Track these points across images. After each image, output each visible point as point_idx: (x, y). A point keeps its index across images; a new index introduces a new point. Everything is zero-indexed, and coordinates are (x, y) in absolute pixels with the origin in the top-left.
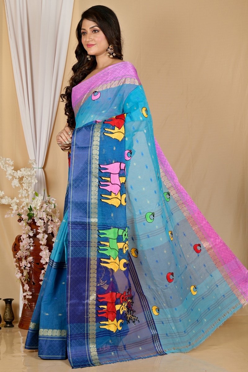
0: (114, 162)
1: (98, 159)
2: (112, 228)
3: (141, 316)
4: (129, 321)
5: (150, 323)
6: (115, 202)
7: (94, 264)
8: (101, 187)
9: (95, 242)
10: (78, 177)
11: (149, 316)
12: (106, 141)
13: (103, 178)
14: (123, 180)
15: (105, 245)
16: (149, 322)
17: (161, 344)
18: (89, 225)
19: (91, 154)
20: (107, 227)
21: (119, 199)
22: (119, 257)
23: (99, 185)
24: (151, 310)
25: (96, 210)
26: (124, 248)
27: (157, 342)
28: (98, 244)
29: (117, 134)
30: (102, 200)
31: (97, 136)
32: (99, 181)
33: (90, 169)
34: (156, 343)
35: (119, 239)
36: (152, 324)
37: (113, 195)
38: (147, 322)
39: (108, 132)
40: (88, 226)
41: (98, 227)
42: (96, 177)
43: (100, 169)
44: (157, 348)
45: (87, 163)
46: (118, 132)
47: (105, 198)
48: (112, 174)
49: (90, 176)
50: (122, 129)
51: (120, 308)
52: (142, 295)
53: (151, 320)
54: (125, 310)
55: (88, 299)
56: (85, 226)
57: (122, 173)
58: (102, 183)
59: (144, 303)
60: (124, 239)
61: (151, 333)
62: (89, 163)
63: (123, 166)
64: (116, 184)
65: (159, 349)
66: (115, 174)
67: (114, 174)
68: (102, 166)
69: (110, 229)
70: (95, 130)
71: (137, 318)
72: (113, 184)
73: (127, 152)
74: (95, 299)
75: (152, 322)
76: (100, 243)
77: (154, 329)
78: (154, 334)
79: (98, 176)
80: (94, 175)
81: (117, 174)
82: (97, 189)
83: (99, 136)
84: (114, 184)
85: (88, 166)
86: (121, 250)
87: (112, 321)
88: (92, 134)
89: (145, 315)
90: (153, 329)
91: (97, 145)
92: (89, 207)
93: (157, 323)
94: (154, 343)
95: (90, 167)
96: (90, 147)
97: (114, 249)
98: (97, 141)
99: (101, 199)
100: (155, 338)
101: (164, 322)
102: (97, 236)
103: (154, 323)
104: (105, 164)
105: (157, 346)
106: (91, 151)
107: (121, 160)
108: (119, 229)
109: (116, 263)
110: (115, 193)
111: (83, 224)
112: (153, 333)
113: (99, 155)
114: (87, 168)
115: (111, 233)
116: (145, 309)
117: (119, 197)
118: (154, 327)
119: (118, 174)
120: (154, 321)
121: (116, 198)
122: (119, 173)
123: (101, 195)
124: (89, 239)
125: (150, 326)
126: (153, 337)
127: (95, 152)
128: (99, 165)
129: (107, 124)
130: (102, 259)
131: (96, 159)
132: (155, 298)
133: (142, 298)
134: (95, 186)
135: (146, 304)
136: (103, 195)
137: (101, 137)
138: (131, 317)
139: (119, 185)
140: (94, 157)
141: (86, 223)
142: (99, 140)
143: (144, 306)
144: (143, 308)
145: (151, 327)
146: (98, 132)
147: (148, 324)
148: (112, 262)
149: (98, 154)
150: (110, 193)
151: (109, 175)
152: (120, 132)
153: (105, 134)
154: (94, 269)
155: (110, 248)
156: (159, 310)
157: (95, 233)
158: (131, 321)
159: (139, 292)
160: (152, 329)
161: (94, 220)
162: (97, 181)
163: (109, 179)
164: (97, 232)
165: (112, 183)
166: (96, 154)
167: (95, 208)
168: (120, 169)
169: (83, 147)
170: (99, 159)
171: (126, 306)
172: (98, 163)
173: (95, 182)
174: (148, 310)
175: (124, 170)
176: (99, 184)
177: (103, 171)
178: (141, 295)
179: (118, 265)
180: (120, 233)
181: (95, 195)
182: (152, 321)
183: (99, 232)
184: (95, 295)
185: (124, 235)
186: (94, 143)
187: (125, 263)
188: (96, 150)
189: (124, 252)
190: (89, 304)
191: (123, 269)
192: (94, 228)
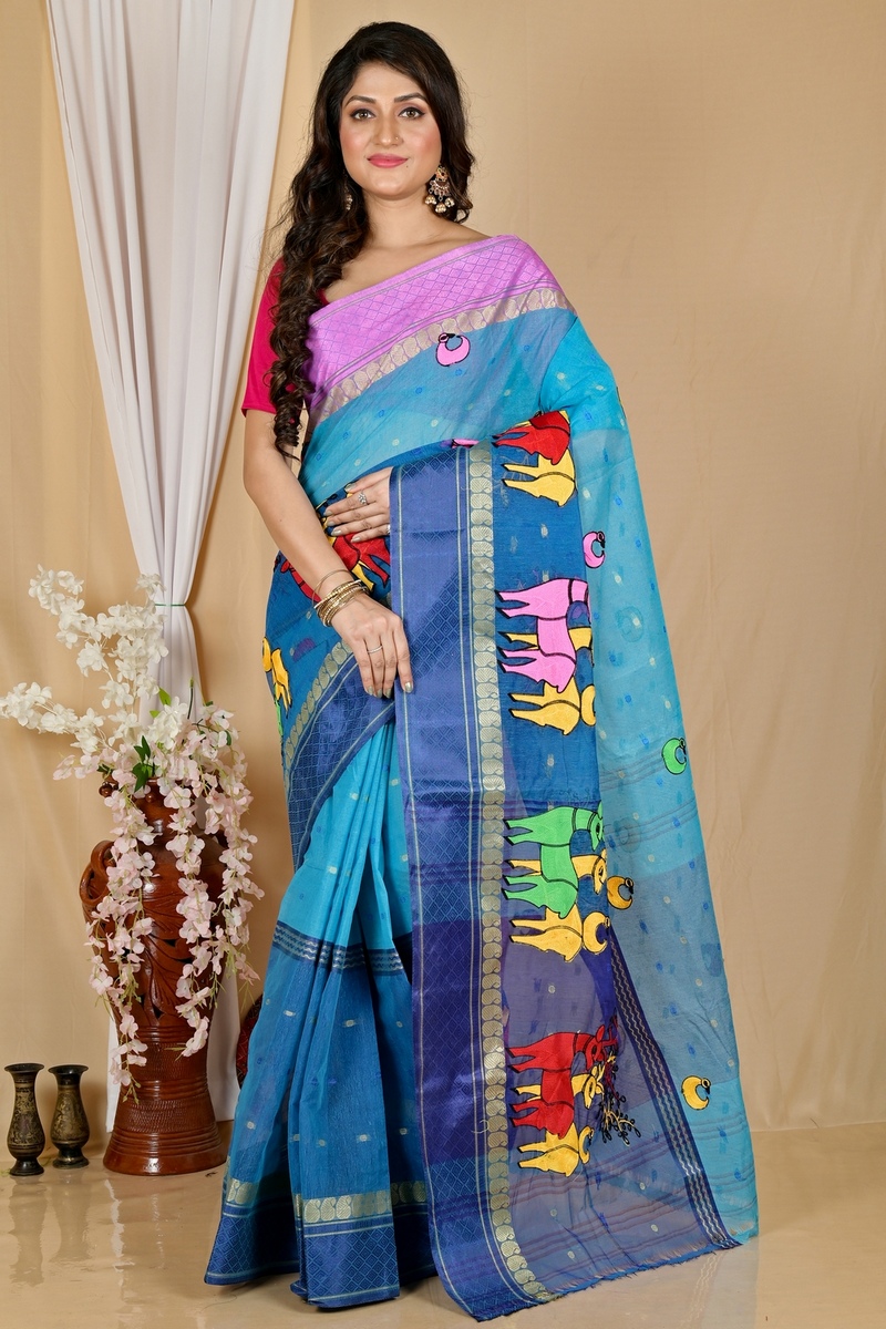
0: (546, 577)
1: (490, 571)
2: (550, 807)
3: (644, 1114)
4: (608, 1135)
5: (676, 1138)
6: (562, 718)
7: (494, 941)
8: (507, 668)
9: (494, 863)
10: (424, 638)
11: (671, 1115)
12: (514, 508)
13: (513, 637)
14: (582, 637)
15: (526, 872)
16: (672, 1136)
17: (716, 1211)
18: (476, 802)
19: (465, 555)
20: (538, 808)
21: (573, 705)
22: (580, 909)
23: (500, 663)
24: (679, 1091)
25: (498, 750)
26: (597, 872)
27: (702, 1202)
28: (503, 870)
29: (551, 482)
30: (516, 713)
31: (483, 492)
32: (498, 647)
33: (466, 608)
34: (701, 1207)
35: (579, 844)
36: (684, 1142)
37: (550, 693)
38: (666, 1133)
39: (518, 477)
40: (471, 807)
41: (505, 810)
42: (486, 635)
43: (502, 605)
44: (707, 1222)
45: (453, 590)
46: (549, 474)
47: (523, 705)
48: (542, 619)
49: (466, 633)
50: (566, 463)
51: (585, 1085)
52: (647, 1041)
53: (679, 1128)
54: (599, 1091)
55: (478, 1065)
56: (461, 806)
57: (577, 614)
58: (508, 654)
59: (652, 1070)
60: (595, 844)
61: (684, 1172)
62: (460, 589)
63: (578, 594)
64: (558, 654)
65: (710, 1228)
66: (555, 619)
67: (551, 619)
68: (505, 596)
69: (546, 811)
70: (473, 471)
71: (633, 1121)
72: (549, 655)
73: (589, 540)
74: (503, 1065)
75: (682, 1136)
76: (511, 864)
77: (690, 1157)
78: (693, 1176)
79: (493, 632)
80: (479, 630)
81: (559, 619)
82: (494, 675)
83: (489, 490)
84: (553, 655)
85: (457, 598)
86: (586, 881)
87: (561, 1135)
88: (463, 484)
89: (658, 1109)
90: (687, 1159)
91: (483, 524)
92: (473, 739)
93: (702, 1135)
94: (694, 1207)
95: (466, 601)
96: (462, 531)
97: (558, 880)
98: (483, 508)
99: (510, 710)
100: (698, 1190)
101: (726, 1131)
102: (500, 840)
103: (691, 1139)
104: (521, 586)
105: (705, 1219)
106: (464, 545)
107: (573, 569)
108: (576, 809)
109: (569, 928)
110: (557, 687)
111: (456, 802)
112: (690, 1171)
113: (495, 559)
114: (454, 606)
115: (552, 826)
116: (658, 1088)
117: (574, 699)
118: (691, 1150)
119: (562, 618)
120: (689, 1132)
121: (561, 701)
122: (566, 617)
123: (510, 695)
124: (474, 852)
125: (677, 1149)
126: (687, 1186)
127: (482, 543)
128: (497, 593)
129: (509, 448)
130: (516, 923)
131: (485, 572)
132: (695, 1047)
133: (645, 1053)
134: (488, 666)
135: (659, 1072)
136: (516, 697)
137: (495, 496)
138: (615, 1120)
139: (570, 657)
140: (478, 564)
141: (466, 795)
142: (490, 504)
143: (655, 1078)
144: (650, 1088)
145: (681, 1152)
146: (482, 476)
147: (669, 1141)
148: (554, 928)
149: (490, 555)
150: (538, 687)
151: (531, 624)
152: (558, 473)
153: (510, 483)
154: (494, 957)
155: (545, 879)
156: (708, 1090)
157: (494, 832)
158: (613, 1133)
159: (635, 1031)
160: (683, 1159)
161: (493, 780)
162: (492, 647)
163: (532, 639)
164: (503, 826)
165: (547, 652)
166: (485, 556)
167: (493, 741)
168: (571, 602)
169: (432, 534)
170: (495, 573)
171: (600, 1077)
172: (491, 586)
173: (487, 651)
174: (667, 1093)
175: (586, 603)
176: (501, 658)
177: (511, 613)
178: (642, 1043)
179: (578, 934)
180: (582, 824)
181: (489, 697)
182: (684, 1129)
183: (507, 825)
184: (501, 1049)
185: (593, 829)
186: (474, 516)
187: (601, 926)
188: (484, 540)
189: (598, 887)
190: (486, 1086)
191: (597, 947)
192: (493, 814)
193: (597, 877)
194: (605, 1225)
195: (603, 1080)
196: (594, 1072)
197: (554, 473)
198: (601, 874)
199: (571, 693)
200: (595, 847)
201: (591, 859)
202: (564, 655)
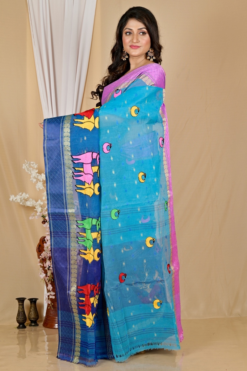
0: (85, 152)
1: (69, 150)
6: (89, 192)
7: (74, 255)
8: (75, 178)
9: (74, 233)
10: (53, 169)
12: (76, 132)
13: (77, 169)
14: (95, 169)
15: (83, 236)
19: (62, 145)
21: (92, 189)
22: (93, 248)
26: (98, 237)
28: (77, 235)
30: (77, 191)
31: (67, 127)
32: (72, 172)
33: (63, 161)
35: (93, 229)
37: (87, 185)
39: (77, 122)
41: (76, 218)
42: (69, 168)
43: (73, 160)
45: (60, 155)
46: (87, 122)
47: (80, 188)
48: (84, 164)
49: (64, 167)
50: (92, 118)
55: (69, 290)
57: (94, 163)
58: (75, 174)
60: (98, 229)
62: (62, 155)
63: (94, 157)
66: (88, 164)
67: (86, 164)
68: (74, 157)
69: (86, 219)
70: (65, 122)
74: (75, 291)
76: (79, 234)
79: (71, 167)
80: (67, 167)
81: (89, 164)
82: (71, 180)
83: (69, 127)
84: (87, 174)
85: (61, 158)
86: (95, 240)
88: (62, 125)
91: (67, 137)
92: (65, 198)
95: (63, 158)
96: (61, 138)
97: (89, 240)
98: (67, 132)
99: (75, 190)
102: (75, 227)
106: (62, 142)
107: (93, 149)
108: (92, 219)
109: (91, 254)
110: (88, 183)
111: (62, 215)
113: (71, 146)
114: (60, 160)
115: (88, 224)
117: (92, 187)
119: (90, 163)
121: (89, 187)
122: (91, 163)
124: (69, 229)
127: (67, 143)
128: (71, 156)
130: (81, 251)
131: (68, 150)
134: (70, 177)
136: (77, 186)
137: (71, 128)
139: (92, 175)
140: (66, 148)
141: (64, 213)
142: (69, 131)
146: (68, 123)
148: (88, 253)
149: (69, 145)
150: (83, 183)
151: (81, 165)
152: (90, 122)
153: (75, 125)
154: (74, 260)
155: (87, 239)
157: (74, 224)
163: (82, 169)
164: (76, 222)
167: (71, 199)
168: (92, 159)
169: (54, 139)
170: (71, 150)
172: (70, 154)
173: (69, 173)
175: (96, 159)
176: (73, 175)
177: (76, 162)
179: (93, 255)
180: (94, 223)
181: (70, 186)
184: (76, 286)
185: (97, 225)
186: (65, 134)
187: (98, 253)
188: (67, 141)
189: (98, 242)
190: (71, 296)
191: (97, 259)
192: (73, 219)
193: (98, 239)
197: (89, 121)
198: (99, 238)
200: (98, 230)
201: (96, 233)
202: (90, 174)
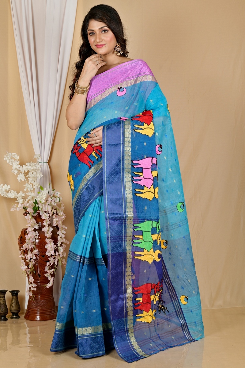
0: (145, 157)
1: (130, 155)
2: (145, 221)
3: (169, 306)
4: (160, 312)
5: (178, 313)
6: (150, 196)
7: (130, 258)
8: (134, 182)
9: (130, 236)
10: (111, 173)
11: (177, 306)
12: (137, 137)
13: (136, 173)
14: (155, 174)
15: (139, 239)
16: (177, 312)
17: (189, 333)
18: (125, 219)
19: (123, 150)
20: (142, 221)
21: (152, 193)
22: (153, 249)
23: (132, 180)
24: (179, 300)
25: (132, 205)
26: (158, 239)
27: (186, 330)
28: (133, 238)
29: (147, 130)
30: (136, 195)
31: (128, 133)
32: (132, 176)
33: (123, 165)
34: (185, 332)
35: (153, 231)
36: (181, 314)
37: (146, 189)
38: (176, 311)
39: (138, 129)
40: (124, 220)
41: (133, 221)
42: (128, 173)
43: (133, 164)
44: (187, 336)
45: (120, 160)
46: (147, 128)
47: (138, 192)
48: (144, 168)
49: (123, 172)
50: (152, 125)
51: (154, 298)
52: (171, 286)
53: (179, 310)
54: (158, 300)
55: (125, 293)
56: (121, 220)
57: (154, 167)
58: (135, 178)
59: (172, 294)
61: (181, 322)
62: (122, 160)
63: (154, 162)
64: (148, 178)
66: (148, 169)
67: (146, 169)
68: (134, 162)
69: (144, 222)
70: (126, 127)
71: (167, 308)
72: (146, 178)
73: (157, 147)
74: (132, 292)
75: (180, 312)
76: (134, 237)
77: (182, 318)
78: (183, 323)
79: (130, 171)
80: (127, 171)
81: (149, 168)
82: (131, 184)
83: (130, 132)
85: (121, 162)
86: (155, 241)
87: (148, 312)
88: (123, 131)
89: (173, 305)
91: (128, 142)
92: (125, 202)
93: (185, 312)
94: (183, 332)
95: (123, 163)
96: (122, 144)
97: (147, 241)
98: (128, 137)
99: (135, 194)
100: (184, 327)
101: (192, 310)
102: (132, 230)
103: (183, 313)
104: (138, 159)
105: (187, 335)
106: (123, 147)
107: (152, 154)
108: (153, 221)
109: (150, 254)
110: (148, 187)
111: (120, 219)
112: (182, 322)
113: (131, 151)
114: (120, 164)
115: (146, 226)
116: (173, 299)
117: (153, 191)
118: (183, 316)
120: (182, 311)
121: (149, 191)
122: (151, 168)
123: (135, 189)
124: (125, 233)
125: (179, 316)
126: (182, 326)
128: (132, 161)
129: (136, 121)
130: (136, 253)
131: (128, 155)
132: (184, 287)
133: (170, 289)
134: (129, 181)
135: (174, 294)
136: (137, 190)
137: (132, 134)
138: (162, 308)
139: (152, 179)
140: (127, 153)
141: (123, 217)
142: (130, 136)
143: (173, 296)
144: (171, 299)
145: (180, 317)
146: (128, 128)
147: (176, 313)
148: (146, 254)
149: (130, 150)
150: (143, 187)
151: (141, 170)
152: (149, 128)
153: (136, 130)
154: (130, 262)
155: (144, 241)
156: (187, 299)
157: (130, 227)
158: (162, 311)
159: (167, 283)
161: (130, 213)
162: (130, 176)
163: (141, 174)
164: (132, 226)
167: (130, 202)
168: (152, 164)
169: (114, 144)
170: (132, 155)
171: (158, 296)
172: (130, 159)
173: (129, 177)
174: (176, 300)
175: (156, 164)
177: (136, 167)
178: (169, 286)
179: (153, 256)
180: (154, 225)
181: (129, 190)
182: (180, 310)
183: (134, 226)
184: (131, 288)
185: (157, 227)
186: (126, 140)
187: (159, 254)
188: (128, 146)
189: (159, 243)
190: (127, 298)
191: (158, 260)
192: (130, 223)
193: (158, 240)
194: (159, 337)
195: (159, 297)
196: (157, 294)
197: (148, 128)
198: (159, 239)
199: (152, 189)
200: (158, 232)
201: (156, 235)
202: (150, 179)
